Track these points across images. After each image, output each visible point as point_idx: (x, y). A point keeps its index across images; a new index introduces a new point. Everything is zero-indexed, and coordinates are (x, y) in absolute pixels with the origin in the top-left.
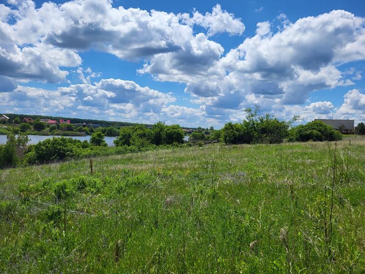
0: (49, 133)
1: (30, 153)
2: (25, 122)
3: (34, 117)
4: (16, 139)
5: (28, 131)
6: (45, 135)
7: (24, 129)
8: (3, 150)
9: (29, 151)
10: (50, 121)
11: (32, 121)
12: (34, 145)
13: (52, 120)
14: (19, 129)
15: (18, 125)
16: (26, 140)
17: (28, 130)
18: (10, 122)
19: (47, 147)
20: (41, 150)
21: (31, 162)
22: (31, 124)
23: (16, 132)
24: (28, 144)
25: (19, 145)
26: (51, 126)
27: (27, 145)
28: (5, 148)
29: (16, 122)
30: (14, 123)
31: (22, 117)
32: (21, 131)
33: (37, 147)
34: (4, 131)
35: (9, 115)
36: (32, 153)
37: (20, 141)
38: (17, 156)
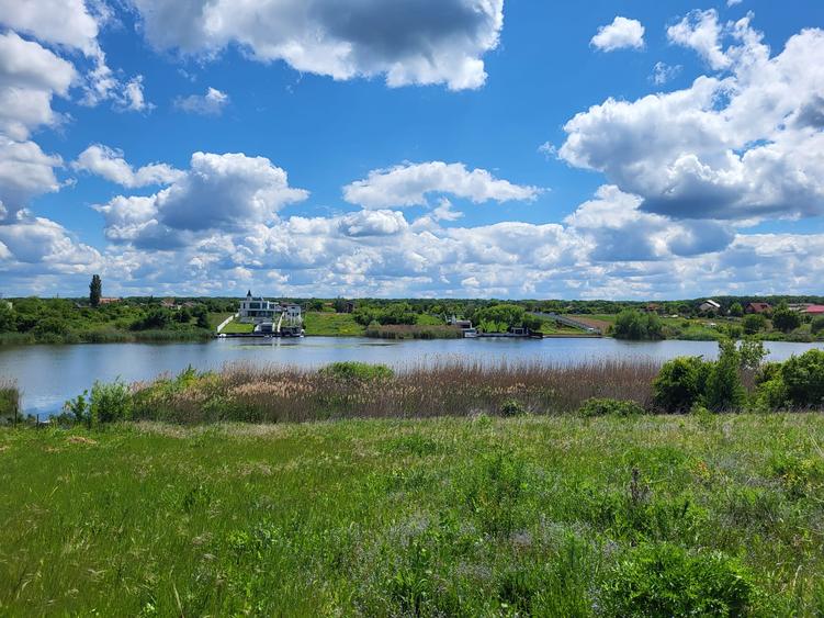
0: (810, 336)
1: (770, 382)
2: (753, 311)
3: (774, 301)
4: (737, 349)
5: (761, 333)
6: (800, 341)
7: (751, 329)
8: (713, 372)
9: (767, 378)
10: (812, 308)
11: (770, 310)
12: (779, 365)
13: (816, 303)
14: (742, 328)
15: (739, 319)
16: (759, 352)
17: (761, 330)
18: (721, 312)
19: (811, 370)
20: (798, 376)
21: (776, 404)
22: (768, 317)
23: (735, 335)
24: (764, 361)
25: (744, 362)
26: (816, 319)
27: (761, 363)
28: (717, 369)
29: (735, 313)
30: (731, 314)
31: (747, 302)
32: (748, 332)
33: (788, 370)
34: (711, 333)
35: (720, 300)
36: (776, 384)
37: (745, 354)
38: (741, 388)
